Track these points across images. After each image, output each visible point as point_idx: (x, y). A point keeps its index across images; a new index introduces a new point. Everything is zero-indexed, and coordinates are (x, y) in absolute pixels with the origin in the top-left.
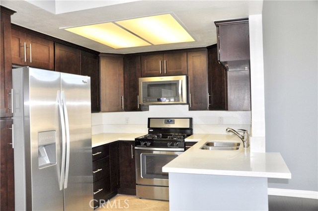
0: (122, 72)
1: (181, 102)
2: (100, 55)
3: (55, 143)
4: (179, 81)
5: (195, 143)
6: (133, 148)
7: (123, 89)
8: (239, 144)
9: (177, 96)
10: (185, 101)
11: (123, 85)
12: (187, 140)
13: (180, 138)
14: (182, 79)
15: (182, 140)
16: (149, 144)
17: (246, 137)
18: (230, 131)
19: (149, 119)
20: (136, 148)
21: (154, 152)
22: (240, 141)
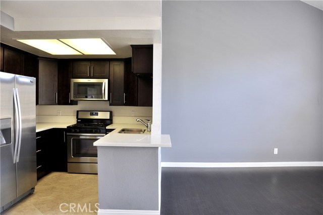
0: (56, 73)
1: (104, 99)
2: (38, 59)
3: (11, 129)
4: (102, 83)
5: (113, 130)
6: (66, 134)
7: (57, 86)
8: (145, 130)
9: (100, 94)
10: (107, 99)
11: (57, 84)
12: (108, 127)
13: (102, 126)
14: (105, 82)
15: (103, 128)
16: (78, 131)
17: (149, 126)
18: (139, 121)
19: (78, 112)
20: (68, 134)
21: (81, 137)
22: (146, 128)
